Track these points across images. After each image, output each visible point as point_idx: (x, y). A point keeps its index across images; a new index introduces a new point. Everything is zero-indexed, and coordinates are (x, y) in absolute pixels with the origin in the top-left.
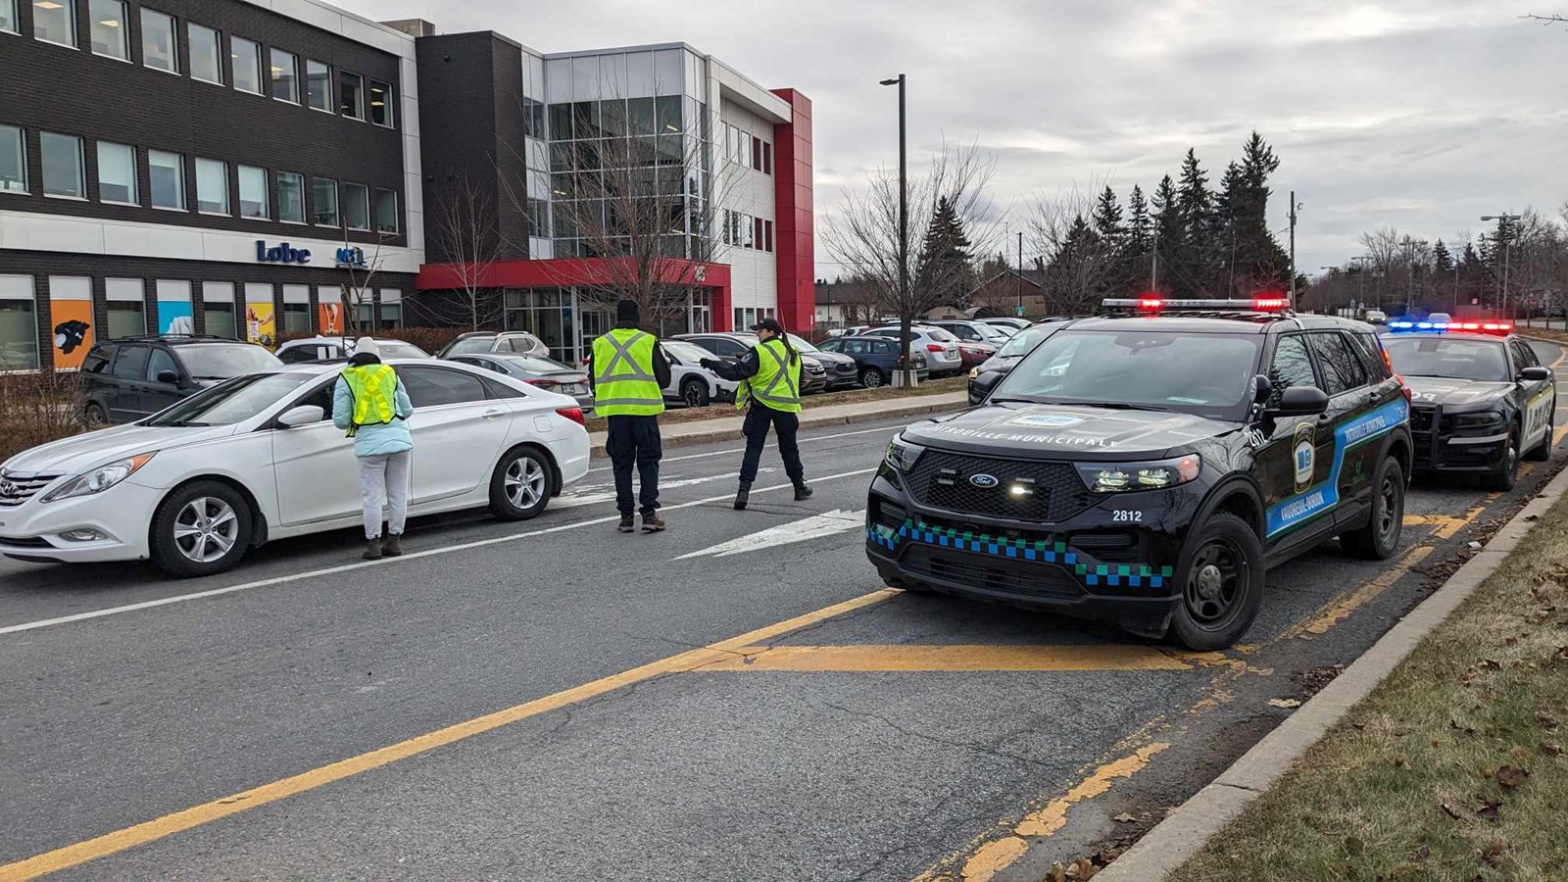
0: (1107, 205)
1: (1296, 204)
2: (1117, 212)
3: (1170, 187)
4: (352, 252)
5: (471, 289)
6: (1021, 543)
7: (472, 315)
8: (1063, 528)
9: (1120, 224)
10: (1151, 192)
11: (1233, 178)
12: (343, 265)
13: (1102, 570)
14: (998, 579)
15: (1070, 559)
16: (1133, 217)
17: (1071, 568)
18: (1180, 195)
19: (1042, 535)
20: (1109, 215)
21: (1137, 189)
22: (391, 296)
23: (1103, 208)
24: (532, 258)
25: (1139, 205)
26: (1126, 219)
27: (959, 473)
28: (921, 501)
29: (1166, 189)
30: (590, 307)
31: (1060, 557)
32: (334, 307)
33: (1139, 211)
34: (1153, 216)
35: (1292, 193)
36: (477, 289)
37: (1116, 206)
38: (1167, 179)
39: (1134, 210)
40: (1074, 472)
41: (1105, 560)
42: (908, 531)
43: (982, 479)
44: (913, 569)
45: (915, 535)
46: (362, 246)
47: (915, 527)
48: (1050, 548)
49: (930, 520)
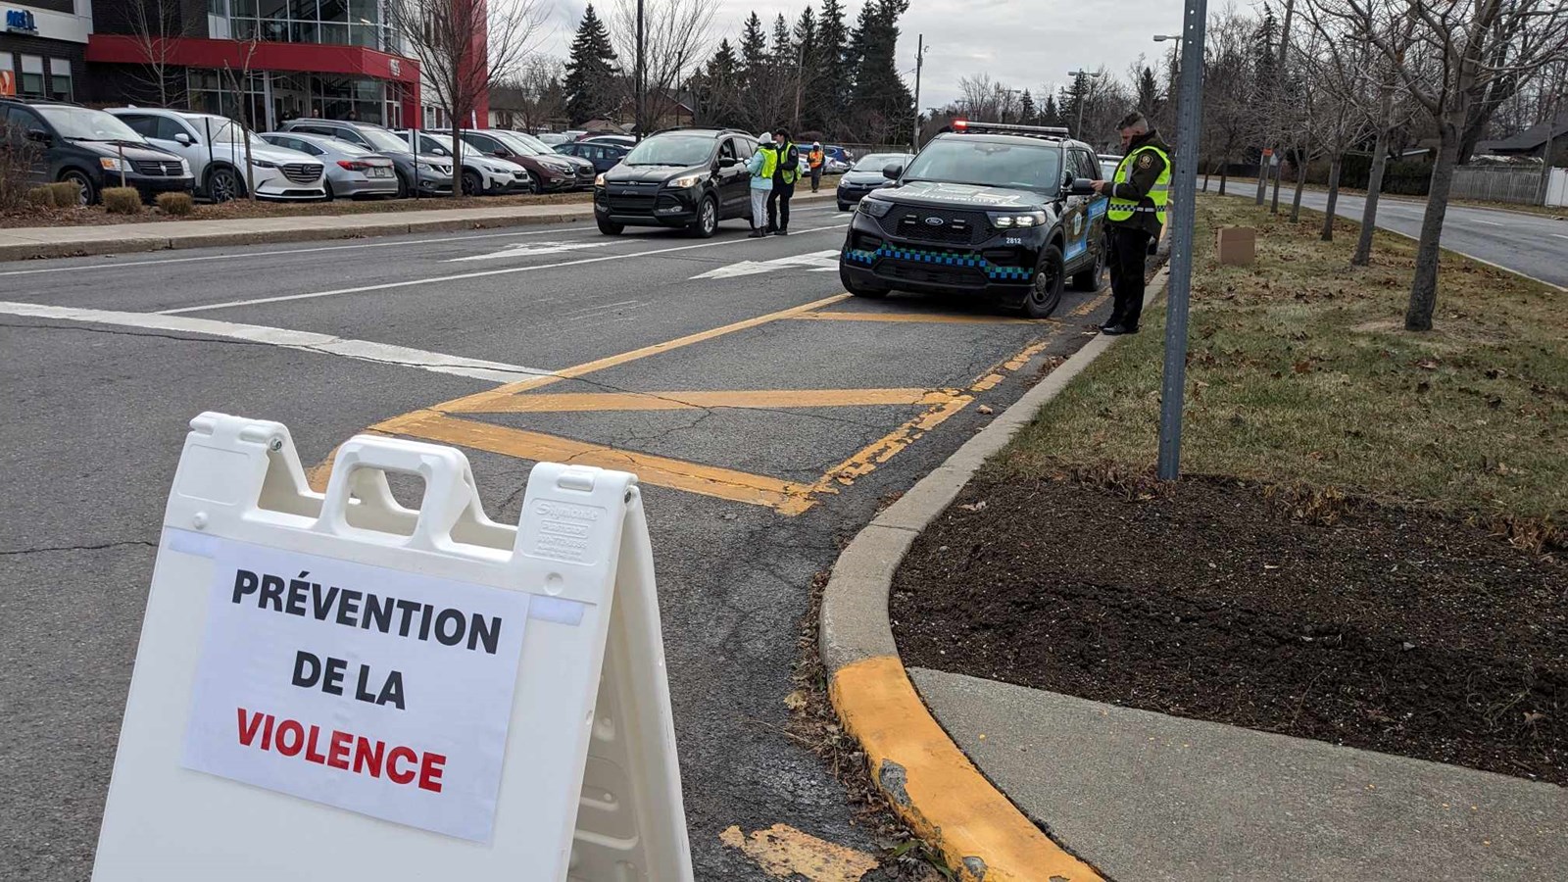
0: (751, 30)
1: (923, 47)
2: (761, 38)
3: (811, 18)
4: (22, 15)
5: (159, 65)
6: (956, 256)
7: (160, 93)
8: (979, 247)
9: (763, 51)
10: (794, 20)
11: (867, 16)
12: (14, 30)
13: (999, 270)
14: (934, 276)
15: (982, 264)
16: (777, 46)
17: (982, 269)
18: (820, 27)
19: (967, 251)
20: (754, 41)
21: (781, 17)
22: (60, 67)
23: (748, 33)
24: (211, 37)
25: (781, 34)
26: (769, 46)
27: (918, 218)
28: (892, 234)
29: (807, 19)
30: (281, 94)
31: (977, 263)
32: (5, 74)
33: (781, 40)
34: (794, 46)
35: (921, 36)
36: (166, 66)
37: (760, 33)
38: (809, 10)
39: (777, 38)
40: (986, 215)
41: (999, 265)
42: (884, 252)
43: (933, 220)
44: (881, 274)
45: (888, 253)
46: (32, 10)
47: (888, 248)
48: (972, 258)
49: (899, 245)
